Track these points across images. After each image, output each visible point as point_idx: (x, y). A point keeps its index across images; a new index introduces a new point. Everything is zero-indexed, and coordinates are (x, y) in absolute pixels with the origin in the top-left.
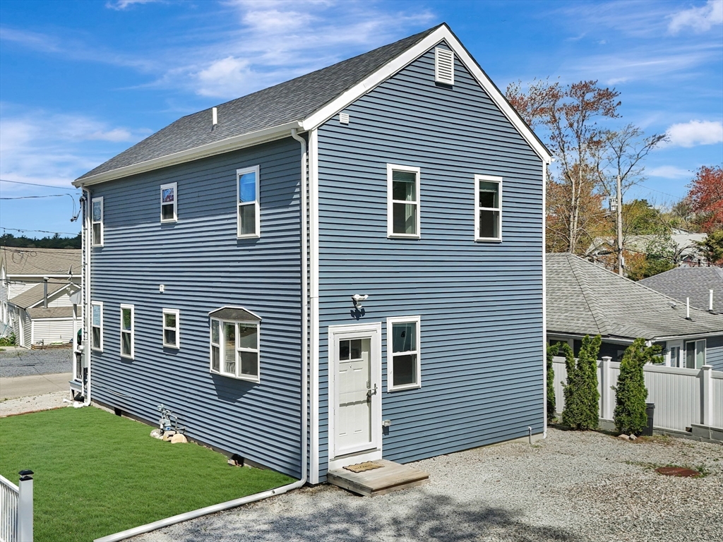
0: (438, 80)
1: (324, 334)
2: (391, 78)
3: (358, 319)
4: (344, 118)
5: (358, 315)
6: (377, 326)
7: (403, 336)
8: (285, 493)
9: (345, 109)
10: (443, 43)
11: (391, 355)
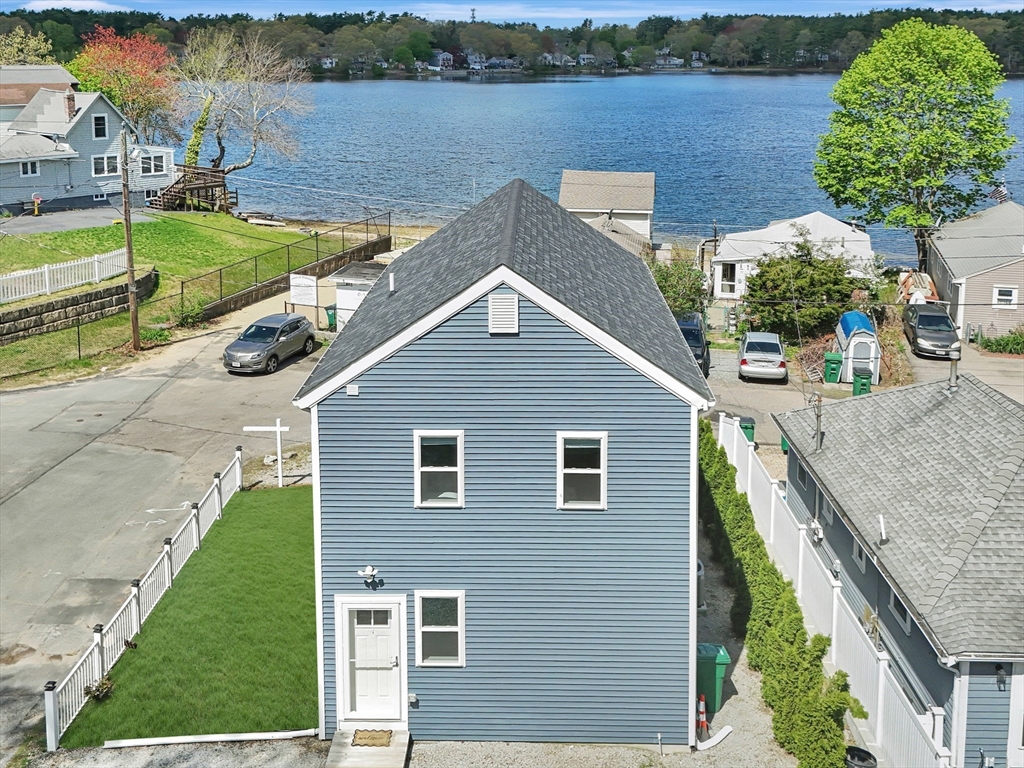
0: (492, 331)
1: (329, 603)
2: (420, 338)
3: (375, 590)
4: (353, 390)
5: (374, 585)
6: (402, 598)
7: (440, 611)
8: (291, 739)
9: (352, 381)
10: (501, 286)
11: (419, 629)
